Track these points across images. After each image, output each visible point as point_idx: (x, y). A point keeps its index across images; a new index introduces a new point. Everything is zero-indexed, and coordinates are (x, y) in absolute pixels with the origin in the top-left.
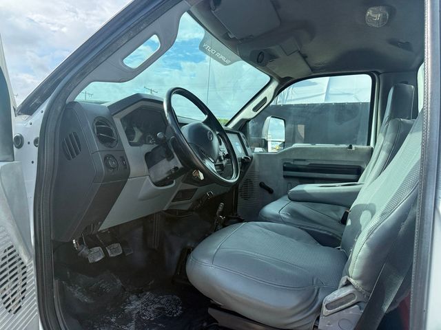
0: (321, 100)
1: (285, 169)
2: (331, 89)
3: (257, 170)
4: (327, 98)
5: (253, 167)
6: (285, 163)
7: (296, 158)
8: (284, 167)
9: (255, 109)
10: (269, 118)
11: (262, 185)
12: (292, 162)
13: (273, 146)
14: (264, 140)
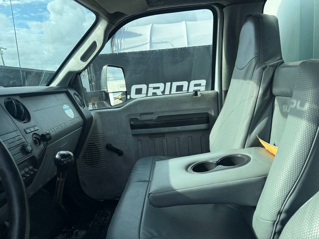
0: (147, 48)
1: (133, 127)
2: (153, 39)
3: (100, 130)
4: (151, 46)
5: (95, 127)
8: (131, 125)
9: (84, 58)
10: (105, 67)
11: (109, 148)
12: (139, 118)
13: (115, 96)
14: (103, 93)
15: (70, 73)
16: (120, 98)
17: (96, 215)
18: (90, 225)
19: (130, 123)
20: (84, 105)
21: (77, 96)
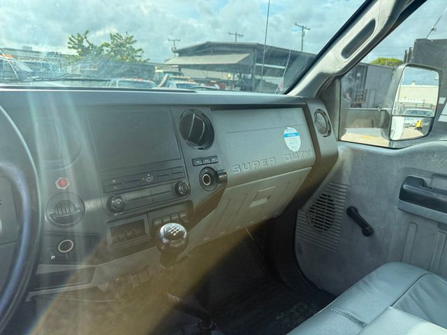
1: (405, 195)
3: (346, 180)
5: (339, 173)
6: (409, 180)
7: (437, 171)
8: (402, 190)
9: (346, 52)
10: (401, 68)
11: (352, 213)
12: (427, 180)
13: (407, 122)
14: (383, 112)
15: (321, 76)
16: (418, 125)
17: (295, 307)
18: (278, 318)
19: (402, 187)
20: (330, 132)
21: (324, 114)
